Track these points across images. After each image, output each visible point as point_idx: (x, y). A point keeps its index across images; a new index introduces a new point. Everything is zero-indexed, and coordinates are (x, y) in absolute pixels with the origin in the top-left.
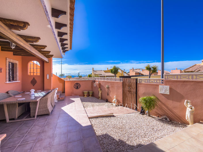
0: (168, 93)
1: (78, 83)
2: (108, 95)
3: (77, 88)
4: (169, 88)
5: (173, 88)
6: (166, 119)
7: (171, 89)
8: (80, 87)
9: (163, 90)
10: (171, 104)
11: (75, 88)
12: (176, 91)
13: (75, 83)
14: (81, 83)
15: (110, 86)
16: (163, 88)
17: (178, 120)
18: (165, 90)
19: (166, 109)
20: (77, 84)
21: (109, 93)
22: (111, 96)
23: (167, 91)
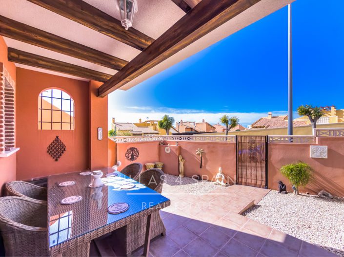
0: (325, 156)
1: (134, 148)
2: (201, 167)
3: (132, 158)
4: (327, 148)
5: (333, 148)
6: (327, 195)
7: (329, 151)
8: (137, 156)
9: (317, 152)
10: (328, 172)
11: (127, 158)
12: (338, 153)
13: (127, 149)
14: (139, 148)
15: (205, 151)
16: (317, 150)
17: (340, 194)
18: (320, 153)
19: (322, 180)
20: (132, 149)
21: (203, 164)
22: (207, 168)
23: (324, 153)
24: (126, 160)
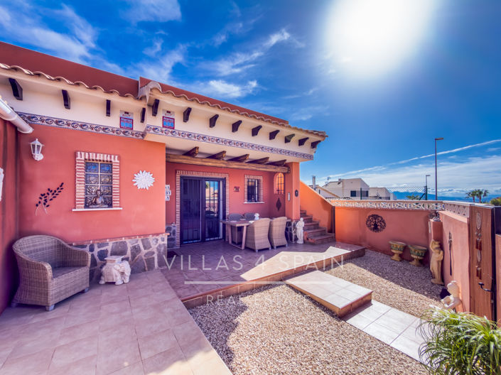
1: (378, 216)
2: (451, 274)
3: (376, 228)
8: (383, 227)
11: (369, 226)
13: (370, 214)
14: (386, 217)
20: (375, 217)
21: (452, 269)
24: (368, 229)
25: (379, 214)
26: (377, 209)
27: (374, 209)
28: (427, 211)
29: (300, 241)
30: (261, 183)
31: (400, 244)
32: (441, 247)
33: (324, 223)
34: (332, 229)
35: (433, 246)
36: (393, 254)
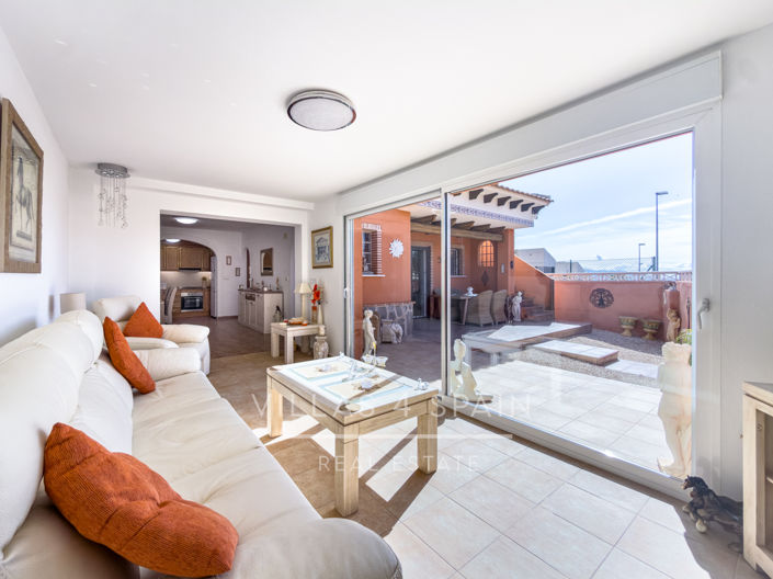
1: (604, 290)
3: (601, 304)
8: (610, 303)
11: (593, 302)
14: (614, 291)
20: (601, 291)
24: (591, 305)
25: (606, 287)
26: (603, 283)
27: (598, 282)
28: (662, 283)
29: (518, 319)
30: (463, 253)
31: (631, 319)
32: (678, 315)
33: (541, 299)
34: (550, 305)
35: (669, 315)
36: (624, 330)
